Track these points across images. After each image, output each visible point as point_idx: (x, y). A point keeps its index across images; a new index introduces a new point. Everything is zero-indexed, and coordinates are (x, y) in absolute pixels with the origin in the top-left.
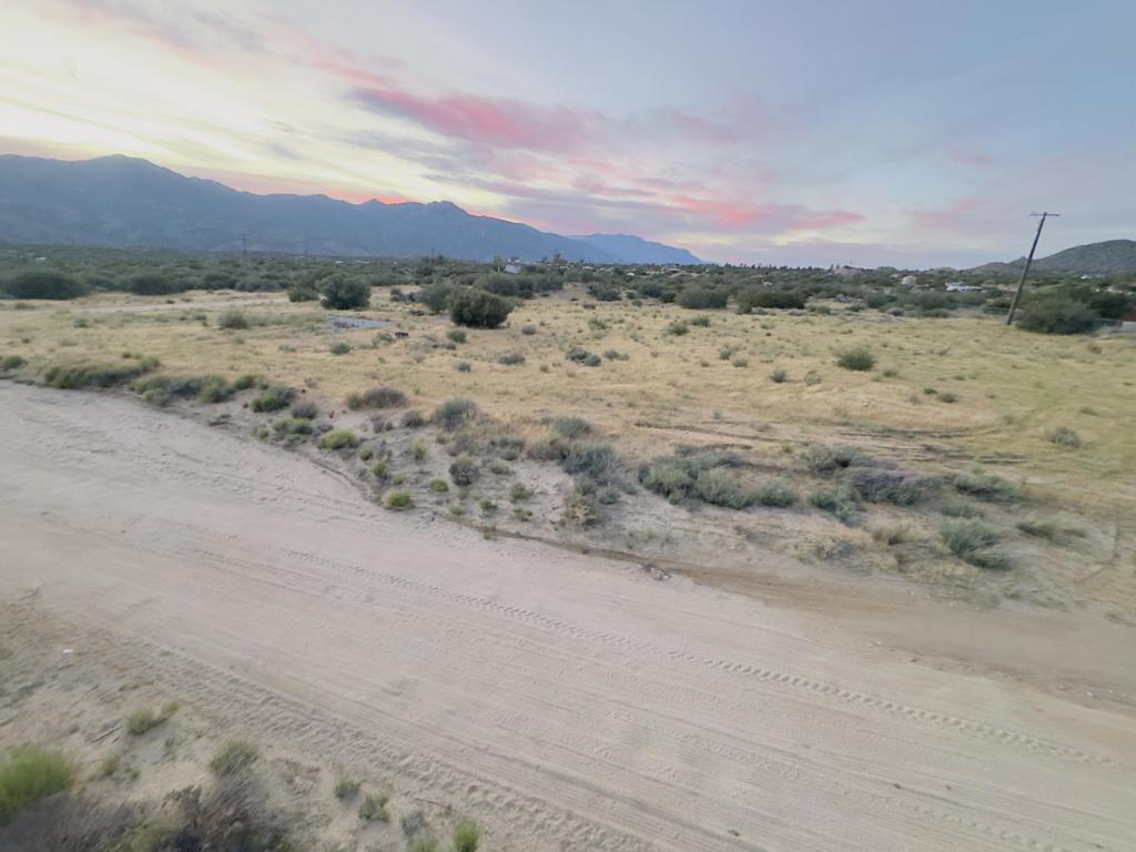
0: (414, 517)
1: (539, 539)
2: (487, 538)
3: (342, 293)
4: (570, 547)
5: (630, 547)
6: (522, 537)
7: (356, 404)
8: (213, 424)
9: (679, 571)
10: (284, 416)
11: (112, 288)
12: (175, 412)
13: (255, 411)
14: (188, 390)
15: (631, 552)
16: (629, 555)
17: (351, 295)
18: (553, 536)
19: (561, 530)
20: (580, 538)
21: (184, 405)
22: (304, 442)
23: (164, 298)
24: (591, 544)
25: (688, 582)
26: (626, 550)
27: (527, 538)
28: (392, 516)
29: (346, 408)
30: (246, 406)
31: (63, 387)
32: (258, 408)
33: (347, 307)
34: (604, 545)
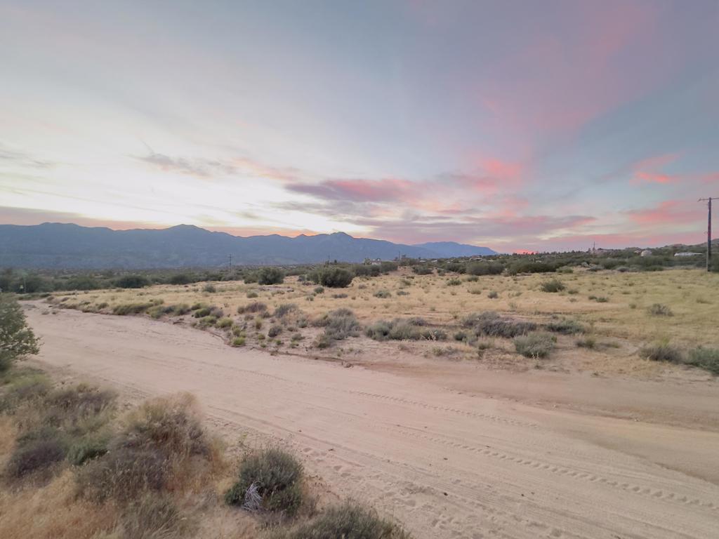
0: (243, 349)
1: (297, 355)
2: (272, 355)
3: (269, 276)
4: (310, 357)
5: (339, 355)
7: (241, 311)
8: (174, 323)
9: (359, 365)
10: (208, 318)
11: (162, 283)
12: (162, 321)
14: (169, 311)
15: (339, 358)
16: (337, 359)
17: (273, 277)
18: (305, 353)
19: (310, 351)
20: (317, 353)
21: (167, 317)
22: (211, 326)
24: (321, 355)
25: (361, 368)
26: (336, 357)
27: (292, 354)
28: (235, 349)
29: (237, 313)
30: (193, 316)
31: (119, 314)
32: (197, 316)
33: (271, 284)
34: (327, 356)
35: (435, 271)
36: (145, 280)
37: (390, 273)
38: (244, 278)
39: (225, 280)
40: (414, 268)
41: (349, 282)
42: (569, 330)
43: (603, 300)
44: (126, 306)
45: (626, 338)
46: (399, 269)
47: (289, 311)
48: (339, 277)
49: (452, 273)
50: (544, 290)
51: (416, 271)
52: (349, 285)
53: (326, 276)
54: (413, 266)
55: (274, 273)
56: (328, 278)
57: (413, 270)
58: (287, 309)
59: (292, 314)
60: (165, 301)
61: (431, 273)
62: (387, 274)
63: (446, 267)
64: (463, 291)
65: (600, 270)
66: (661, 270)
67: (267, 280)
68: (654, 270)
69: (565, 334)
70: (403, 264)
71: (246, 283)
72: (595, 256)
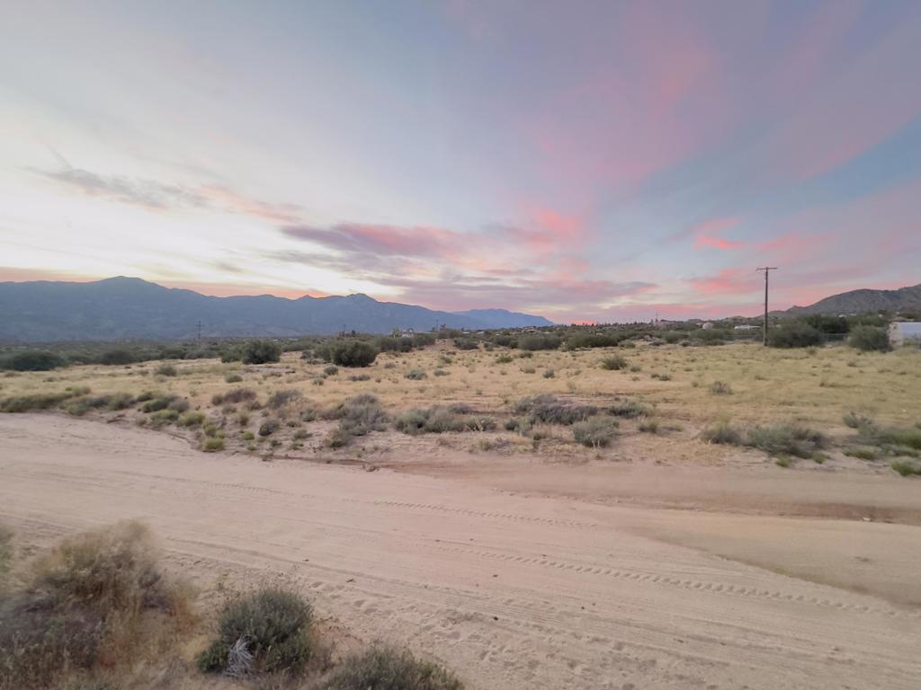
0: (222, 454)
1: (300, 458)
2: (264, 460)
3: (259, 353)
4: (319, 461)
5: (359, 456)
6: (290, 458)
7: (218, 401)
8: (109, 422)
9: (387, 466)
10: (165, 412)
11: (86, 361)
12: (87, 419)
13: (146, 412)
14: (100, 404)
15: (359, 459)
16: (357, 461)
17: (265, 353)
18: (312, 455)
19: (318, 452)
20: (330, 454)
21: (96, 413)
22: (169, 424)
23: (123, 366)
24: (334, 458)
25: (390, 471)
26: (356, 459)
27: (293, 458)
28: (207, 455)
29: (211, 405)
30: (139, 410)
31: (11, 411)
32: (147, 410)
33: (262, 363)
34: (342, 457)
35: (481, 345)
36: (56, 359)
37: (425, 347)
38: (221, 354)
39: (190, 358)
40: (456, 341)
41: (372, 360)
42: (632, 413)
43: (666, 379)
44: (23, 399)
45: (689, 420)
46: (437, 342)
47: (289, 399)
48: (359, 353)
49: (502, 348)
50: (604, 367)
51: (458, 345)
52: (372, 364)
53: (341, 351)
54: (455, 339)
55: (267, 348)
56: (343, 354)
57: (454, 343)
58: (287, 397)
59: (293, 404)
60: (93, 391)
61: (477, 348)
62: (422, 349)
63: (495, 340)
64: (514, 369)
65: (662, 344)
66: (722, 344)
67: (255, 357)
68: (715, 344)
69: (628, 418)
70: (442, 336)
71: (224, 361)
72: (657, 328)
